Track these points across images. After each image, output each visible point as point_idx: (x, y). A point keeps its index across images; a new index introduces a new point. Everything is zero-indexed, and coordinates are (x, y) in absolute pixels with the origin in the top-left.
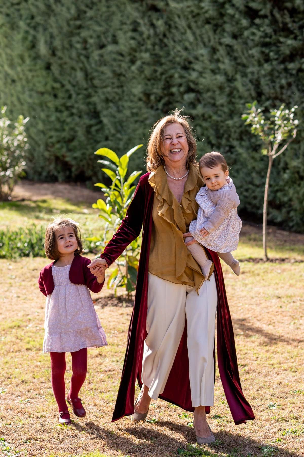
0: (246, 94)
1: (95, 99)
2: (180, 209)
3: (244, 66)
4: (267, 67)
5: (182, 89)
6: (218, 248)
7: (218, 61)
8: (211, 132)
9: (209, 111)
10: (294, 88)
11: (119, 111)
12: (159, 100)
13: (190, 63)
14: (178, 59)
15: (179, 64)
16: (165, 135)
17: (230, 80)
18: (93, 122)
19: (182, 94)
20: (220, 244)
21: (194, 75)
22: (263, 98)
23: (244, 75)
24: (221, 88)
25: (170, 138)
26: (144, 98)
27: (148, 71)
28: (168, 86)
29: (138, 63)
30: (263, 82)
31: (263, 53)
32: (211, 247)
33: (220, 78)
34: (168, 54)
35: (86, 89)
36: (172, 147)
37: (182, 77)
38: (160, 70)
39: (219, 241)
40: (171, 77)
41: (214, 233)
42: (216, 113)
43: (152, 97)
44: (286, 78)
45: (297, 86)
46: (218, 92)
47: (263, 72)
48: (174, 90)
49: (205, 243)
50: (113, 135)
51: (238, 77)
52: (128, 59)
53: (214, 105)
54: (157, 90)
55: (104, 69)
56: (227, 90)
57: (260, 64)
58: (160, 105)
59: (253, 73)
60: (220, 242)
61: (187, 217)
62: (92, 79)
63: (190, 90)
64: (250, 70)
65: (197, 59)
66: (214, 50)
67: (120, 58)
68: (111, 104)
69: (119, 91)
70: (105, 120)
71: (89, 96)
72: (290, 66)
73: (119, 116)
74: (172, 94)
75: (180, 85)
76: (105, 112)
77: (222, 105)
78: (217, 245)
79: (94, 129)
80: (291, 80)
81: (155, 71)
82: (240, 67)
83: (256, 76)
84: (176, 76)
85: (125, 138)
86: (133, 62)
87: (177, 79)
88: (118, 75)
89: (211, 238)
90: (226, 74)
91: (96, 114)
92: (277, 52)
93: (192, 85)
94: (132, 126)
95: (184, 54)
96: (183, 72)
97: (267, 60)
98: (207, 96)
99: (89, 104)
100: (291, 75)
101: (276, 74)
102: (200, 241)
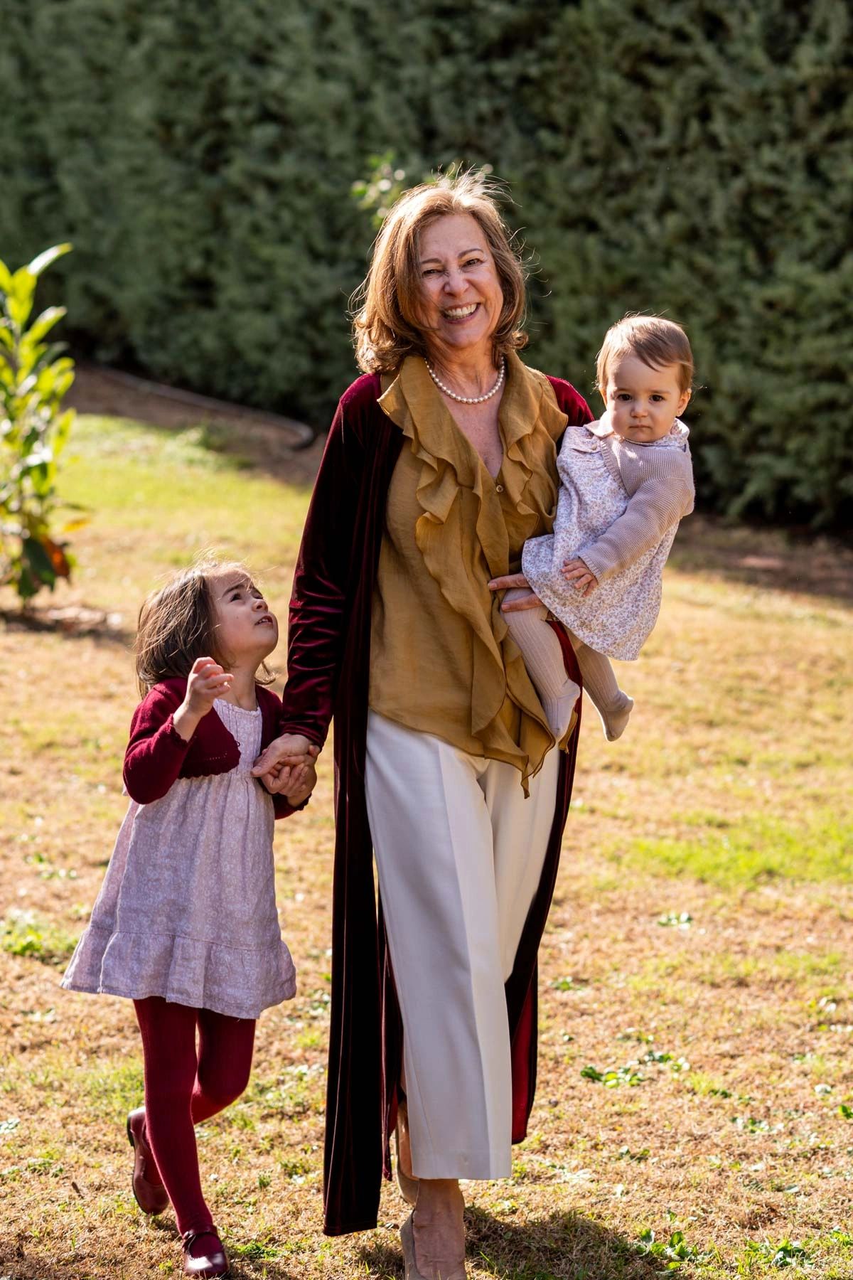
0: (396, 132)
1: (44, 128)
2: (497, 499)
3: (396, 62)
4: (446, 68)
5: (250, 113)
6: (610, 641)
7: (333, 47)
8: (315, 226)
9: (311, 171)
10: (509, 123)
11: (101, 160)
12: (194, 136)
13: (269, 47)
14: (239, 38)
15: (242, 49)
16: (421, 259)
17: (362, 96)
18: (38, 185)
19: (249, 125)
20: (616, 628)
21: (276, 80)
22: (438, 144)
23: (394, 85)
24: (340, 115)
25: (440, 268)
26: (160, 131)
27: (168, 64)
28: (216, 102)
29: (146, 43)
30: (439, 103)
31: (436, 32)
32: (587, 633)
33: (337, 91)
34: (217, 23)
35: (24, 102)
36: (450, 302)
37: (248, 82)
38: (198, 61)
39: (613, 619)
40: (223, 81)
41: (607, 587)
42: (326, 176)
43: (179, 131)
44: (490, 97)
45: (517, 118)
46: (332, 124)
47: (436, 81)
48: (230, 114)
49: (572, 618)
50: (87, 222)
51: (378, 89)
52: (121, 30)
53: (322, 156)
54: (190, 112)
55: (65, 52)
56: (353, 121)
57: (431, 59)
58: (197, 151)
59: (413, 82)
60: (617, 621)
61: (516, 527)
62: (38, 76)
63: (266, 116)
64: (407, 72)
65: (284, 38)
66: (324, 21)
67: (102, 27)
68: (81, 144)
69: (101, 110)
70: (68, 183)
71: (29, 119)
72: (500, 67)
73: (100, 173)
74: (225, 126)
75: (244, 103)
76: (67, 163)
77: (342, 157)
78: (607, 632)
79: (40, 204)
80: (502, 102)
81: (186, 65)
82: (384, 67)
83: (420, 90)
84: (235, 78)
85: (114, 230)
86: (133, 37)
87: (236, 89)
88: (100, 71)
89: (595, 604)
90: (351, 80)
91: (44, 167)
92: (471, 32)
93: (273, 105)
94: (131, 201)
95: (255, 25)
96: (252, 72)
97: (449, 50)
98: (308, 131)
99: (29, 140)
100: (504, 91)
101: (467, 86)
102: (559, 607)
